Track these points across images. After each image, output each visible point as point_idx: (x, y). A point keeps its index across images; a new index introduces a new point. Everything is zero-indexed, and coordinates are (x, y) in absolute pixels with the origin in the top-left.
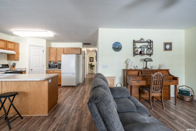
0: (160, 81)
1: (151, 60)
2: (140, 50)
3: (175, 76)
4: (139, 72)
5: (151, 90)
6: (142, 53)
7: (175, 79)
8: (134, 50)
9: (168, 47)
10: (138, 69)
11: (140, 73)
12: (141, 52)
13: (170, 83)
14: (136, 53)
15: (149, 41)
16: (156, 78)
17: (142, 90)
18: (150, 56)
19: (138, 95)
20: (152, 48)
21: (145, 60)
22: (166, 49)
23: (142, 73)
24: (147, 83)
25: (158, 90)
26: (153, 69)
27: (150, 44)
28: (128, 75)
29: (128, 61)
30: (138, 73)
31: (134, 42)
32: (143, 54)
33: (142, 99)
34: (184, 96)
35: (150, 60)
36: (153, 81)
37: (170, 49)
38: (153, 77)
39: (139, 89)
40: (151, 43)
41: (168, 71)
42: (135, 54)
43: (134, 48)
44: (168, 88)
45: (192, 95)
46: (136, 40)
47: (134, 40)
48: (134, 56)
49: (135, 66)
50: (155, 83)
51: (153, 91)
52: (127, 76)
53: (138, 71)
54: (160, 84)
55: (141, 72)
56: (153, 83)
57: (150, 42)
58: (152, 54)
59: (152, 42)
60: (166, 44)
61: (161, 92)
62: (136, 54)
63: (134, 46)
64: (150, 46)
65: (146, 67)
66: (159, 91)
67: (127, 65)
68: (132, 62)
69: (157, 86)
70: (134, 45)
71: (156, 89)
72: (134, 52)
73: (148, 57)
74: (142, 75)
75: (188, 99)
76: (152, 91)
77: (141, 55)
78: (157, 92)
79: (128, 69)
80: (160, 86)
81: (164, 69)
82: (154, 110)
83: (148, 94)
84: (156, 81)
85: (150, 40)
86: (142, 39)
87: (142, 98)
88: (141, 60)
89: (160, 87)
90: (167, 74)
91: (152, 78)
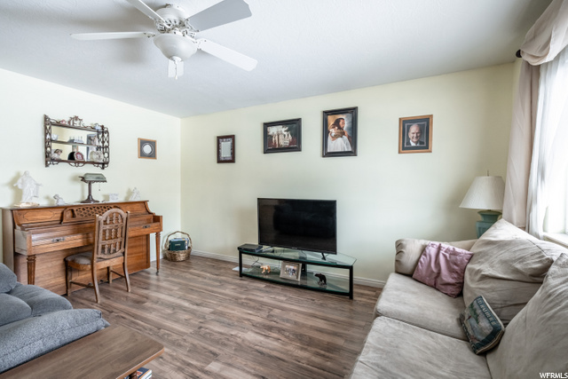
0: (119, 230)
1: (102, 179)
2: (68, 149)
3: (157, 214)
4: (62, 213)
5: (96, 256)
6: (77, 158)
7: (157, 219)
8: (46, 148)
9: (147, 149)
10: (61, 203)
11: (68, 215)
12: (71, 157)
13: (147, 229)
14: (55, 156)
15: (100, 128)
16: (108, 222)
17: (73, 261)
18: (103, 168)
19: (62, 280)
20: (107, 147)
21: (83, 179)
22: (142, 155)
23: (73, 216)
24: (88, 237)
25: (115, 251)
26: (111, 201)
27: (103, 136)
28: (20, 225)
29: (20, 181)
30: (59, 215)
31: (48, 123)
32: (79, 162)
33: (73, 285)
34: (176, 252)
35: (98, 178)
36: (101, 231)
37: (152, 155)
38: (102, 222)
39: (65, 260)
40: (106, 135)
41: (144, 203)
42: (49, 159)
43: (48, 142)
44: (144, 242)
45: (189, 248)
46: (54, 117)
47: (46, 118)
48: (47, 165)
49: (52, 197)
50: (107, 234)
51: (102, 256)
52: (14, 227)
53: (60, 211)
54: (119, 235)
55: (73, 211)
56: (101, 237)
57: (103, 132)
58: (107, 163)
59: (107, 132)
60: (143, 143)
61: (124, 253)
62: (53, 160)
63: (48, 137)
64: (103, 142)
65: (90, 199)
66: (119, 253)
67: (18, 194)
68: (38, 185)
69: (112, 241)
70: (47, 132)
71: (109, 250)
72: (46, 152)
73: (96, 170)
74: (73, 220)
75: (181, 256)
76: (100, 256)
77: (73, 164)
78: (112, 256)
79: (23, 205)
80: (119, 240)
81: (136, 200)
82: (104, 300)
83: (89, 266)
84: (110, 231)
85: (103, 127)
86: (76, 118)
87: (75, 283)
88: (74, 179)
89: (121, 243)
90: (144, 211)
91: (97, 224)
